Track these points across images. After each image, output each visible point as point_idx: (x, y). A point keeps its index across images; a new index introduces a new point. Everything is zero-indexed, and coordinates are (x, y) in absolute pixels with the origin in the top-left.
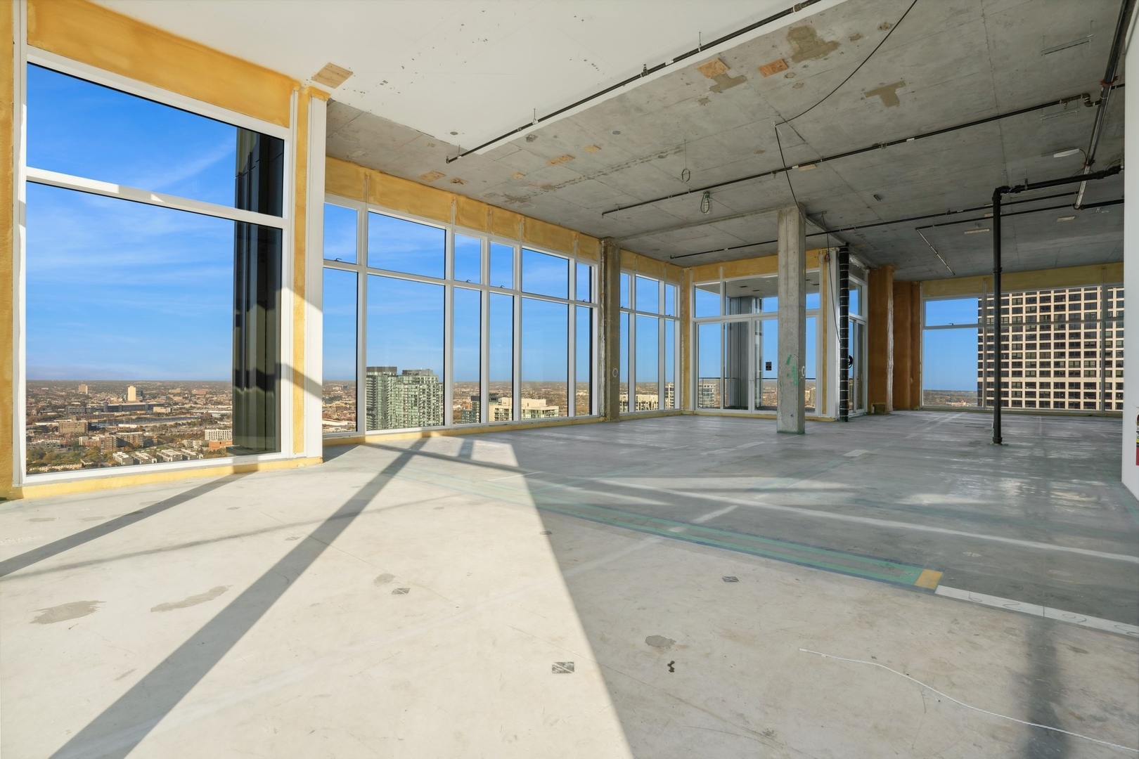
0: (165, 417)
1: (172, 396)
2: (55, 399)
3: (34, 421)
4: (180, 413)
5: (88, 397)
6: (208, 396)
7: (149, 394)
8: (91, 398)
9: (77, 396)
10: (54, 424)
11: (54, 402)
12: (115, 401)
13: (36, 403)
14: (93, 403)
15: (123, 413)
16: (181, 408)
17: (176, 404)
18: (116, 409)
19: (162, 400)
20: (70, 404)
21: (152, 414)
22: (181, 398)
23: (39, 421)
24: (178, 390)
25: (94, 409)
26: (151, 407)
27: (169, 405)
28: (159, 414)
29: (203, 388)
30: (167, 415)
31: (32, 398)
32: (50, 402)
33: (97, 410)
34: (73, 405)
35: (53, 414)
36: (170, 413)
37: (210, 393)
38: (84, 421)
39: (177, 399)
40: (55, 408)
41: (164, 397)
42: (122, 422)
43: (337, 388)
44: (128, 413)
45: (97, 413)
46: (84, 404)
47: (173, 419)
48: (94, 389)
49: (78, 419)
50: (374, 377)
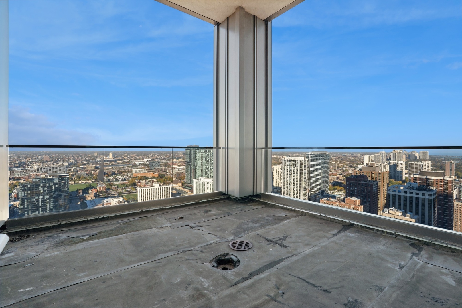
0: (120, 164)
1: (123, 157)
2: (87, 158)
3: (80, 165)
4: (125, 163)
5: (97, 157)
6: (136, 157)
7: (116, 156)
8: (98, 157)
9: (94, 156)
10: (85, 166)
11: (87, 159)
12: (105, 158)
13: (81, 159)
14: (98, 159)
15: (107, 162)
16: (126, 161)
17: (125, 159)
18: (105, 161)
19: (120, 158)
20: (91, 160)
21: (117, 163)
22: (126, 157)
23: (81, 165)
24: (126, 155)
25: (98, 161)
26: (116, 161)
27: (122, 160)
28: (119, 163)
29: (134, 154)
30: (121, 163)
31: (80, 157)
32: (85, 159)
33: (99, 161)
34: (92, 160)
35: (86, 163)
36: (122, 163)
37: (137, 156)
38: (94, 165)
39: (125, 158)
40: (86, 161)
41: (121, 157)
42: (106, 166)
43: (181, 154)
44: (109, 162)
45: (98, 163)
46: (95, 159)
47: (123, 165)
48: (99, 154)
49: (93, 165)
50: (190, 150)
